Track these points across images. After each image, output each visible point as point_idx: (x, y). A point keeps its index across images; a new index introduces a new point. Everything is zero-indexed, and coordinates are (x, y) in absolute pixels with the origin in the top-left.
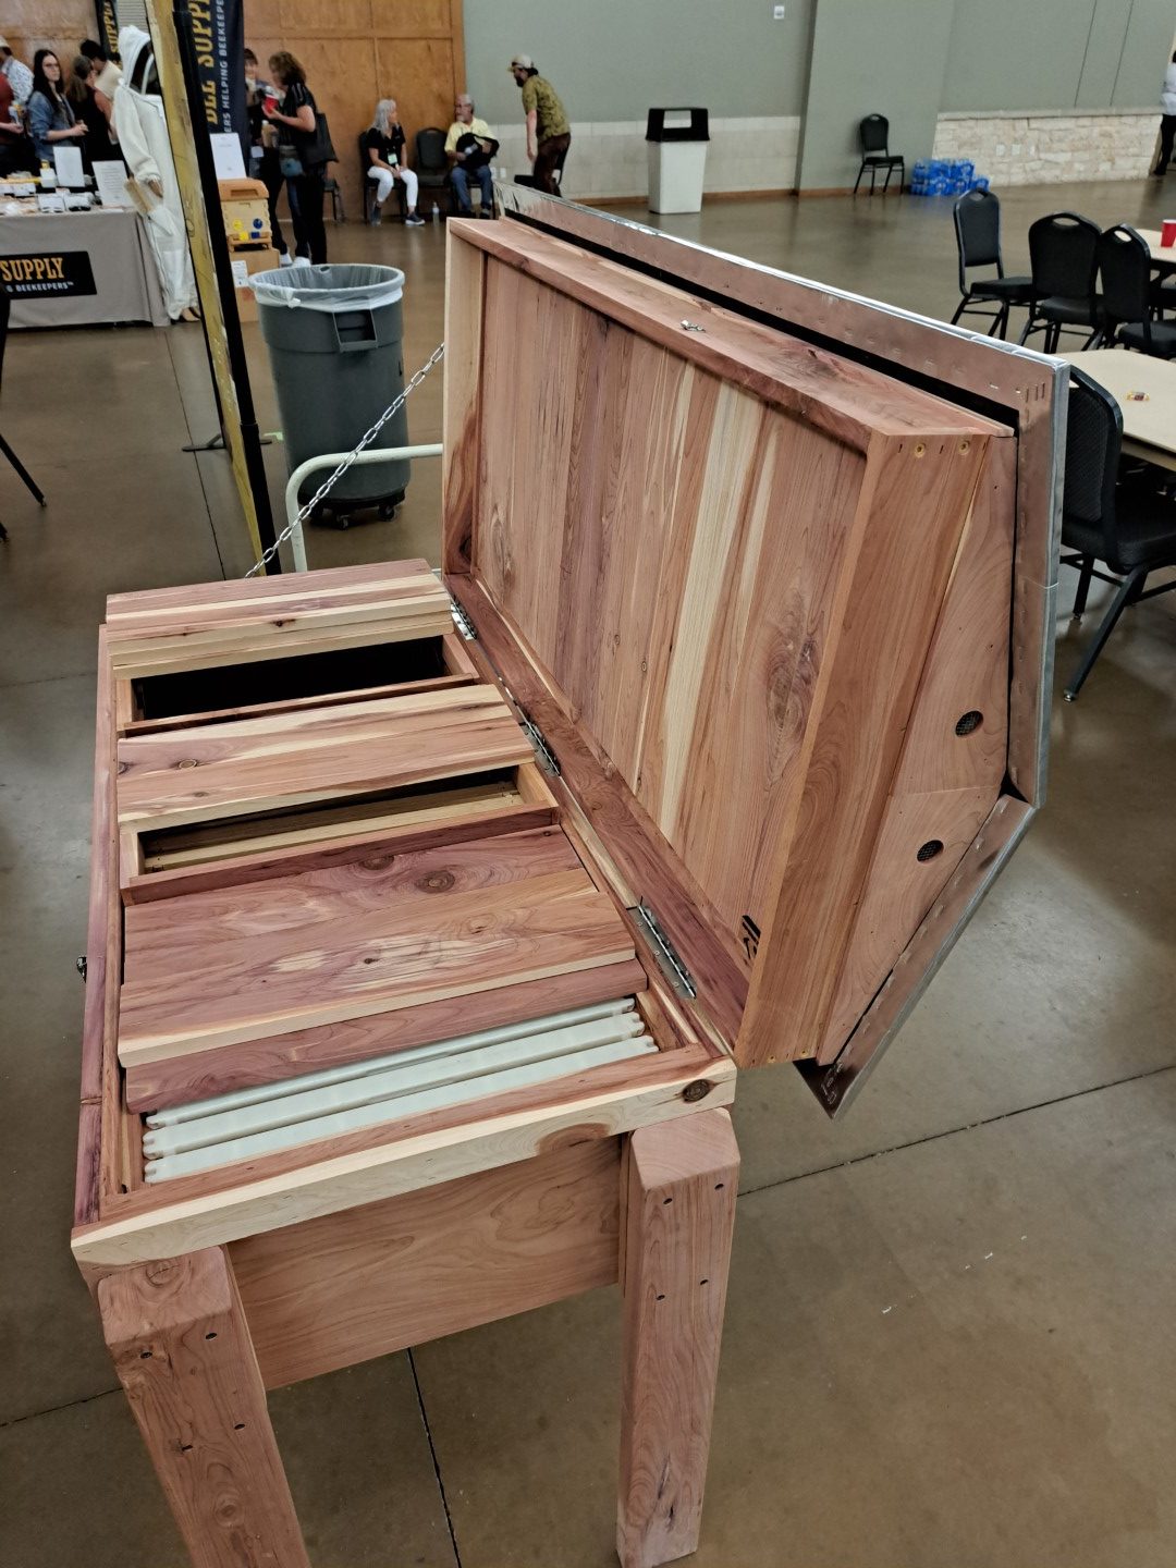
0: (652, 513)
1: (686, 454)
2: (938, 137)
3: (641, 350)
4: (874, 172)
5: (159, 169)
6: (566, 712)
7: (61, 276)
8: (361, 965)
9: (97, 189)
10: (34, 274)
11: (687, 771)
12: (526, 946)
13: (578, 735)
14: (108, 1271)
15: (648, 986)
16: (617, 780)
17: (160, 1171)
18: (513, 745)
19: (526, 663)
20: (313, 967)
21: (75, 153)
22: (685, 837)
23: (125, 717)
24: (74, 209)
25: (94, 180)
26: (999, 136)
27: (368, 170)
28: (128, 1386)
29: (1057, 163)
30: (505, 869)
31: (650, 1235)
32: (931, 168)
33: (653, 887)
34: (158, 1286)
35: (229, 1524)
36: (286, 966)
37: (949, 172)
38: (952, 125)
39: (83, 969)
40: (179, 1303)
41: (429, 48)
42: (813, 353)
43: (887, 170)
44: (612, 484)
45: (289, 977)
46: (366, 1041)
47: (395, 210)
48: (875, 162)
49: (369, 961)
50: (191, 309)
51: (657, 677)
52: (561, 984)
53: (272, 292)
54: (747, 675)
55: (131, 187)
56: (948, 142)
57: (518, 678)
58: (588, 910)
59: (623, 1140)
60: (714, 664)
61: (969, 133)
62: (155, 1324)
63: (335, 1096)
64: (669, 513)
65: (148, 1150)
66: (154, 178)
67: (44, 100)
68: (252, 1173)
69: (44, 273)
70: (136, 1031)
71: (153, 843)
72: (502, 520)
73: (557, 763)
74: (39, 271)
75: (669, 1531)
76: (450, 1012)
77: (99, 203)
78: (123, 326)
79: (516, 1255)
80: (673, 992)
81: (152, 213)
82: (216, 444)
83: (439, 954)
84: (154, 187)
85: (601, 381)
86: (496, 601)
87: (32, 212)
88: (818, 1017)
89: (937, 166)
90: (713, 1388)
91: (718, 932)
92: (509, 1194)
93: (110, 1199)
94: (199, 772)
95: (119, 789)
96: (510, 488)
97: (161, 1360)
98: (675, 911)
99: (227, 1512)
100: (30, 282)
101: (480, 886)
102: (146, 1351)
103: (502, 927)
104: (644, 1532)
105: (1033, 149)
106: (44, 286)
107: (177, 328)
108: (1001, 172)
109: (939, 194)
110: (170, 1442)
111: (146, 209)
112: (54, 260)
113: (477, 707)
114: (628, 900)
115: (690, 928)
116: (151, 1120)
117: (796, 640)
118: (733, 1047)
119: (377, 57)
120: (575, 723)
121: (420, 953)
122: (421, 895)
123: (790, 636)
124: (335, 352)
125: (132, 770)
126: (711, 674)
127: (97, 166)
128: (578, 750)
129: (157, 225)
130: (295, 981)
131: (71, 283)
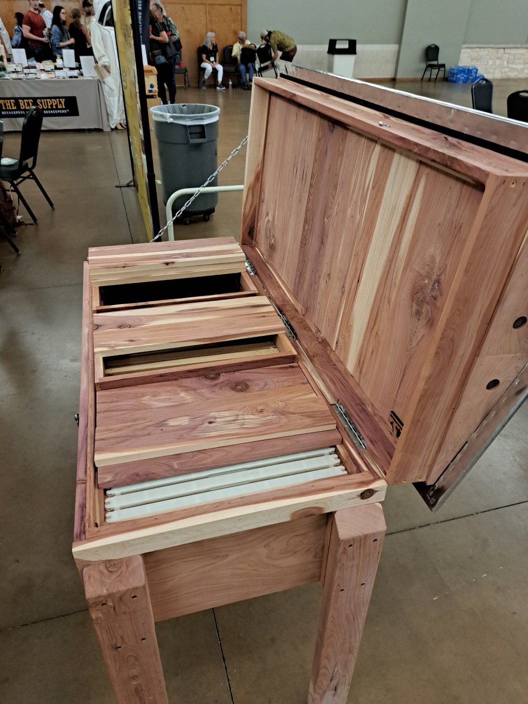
0: (352, 216)
1: (373, 188)
2: (462, 56)
3: (352, 138)
4: (431, 71)
5: (109, 60)
6: (299, 309)
7: (64, 107)
8: (207, 424)
9: (81, 69)
10: (52, 106)
11: (364, 340)
12: (284, 420)
13: (305, 321)
14: (88, 564)
15: (342, 442)
16: (324, 343)
17: (113, 517)
18: (275, 325)
19: (279, 287)
20: (184, 424)
21: (72, 52)
22: (361, 373)
23: (96, 303)
24: (71, 77)
25: (80, 65)
26: (490, 56)
27: (201, 63)
28: (94, 618)
29: (517, 69)
30: (272, 383)
31: (340, 561)
32: (458, 70)
33: (344, 394)
34: (111, 572)
35: (135, 683)
36: (172, 423)
37: (466, 72)
38: (469, 50)
39: (78, 419)
40: (120, 581)
41: (231, 9)
42: (446, 138)
43: (437, 70)
44: (331, 202)
45: (174, 428)
46: (209, 461)
47: (212, 82)
48: (432, 66)
49: (210, 423)
50: (120, 124)
51: (350, 295)
52: (301, 439)
53: (160, 115)
54: (401, 294)
55: (96, 68)
56: (466, 58)
57: (276, 294)
58: (312, 404)
59: (331, 515)
60: (382, 290)
61: (476, 54)
62: (109, 590)
63: (194, 487)
64: (362, 216)
65: (107, 506)
66: (107, 64)
67: (58, 29)
68: (157, 521)
69: (56, 106)
70: (103, 450)
71: (110, 362)
72: (271, 220)
73: (295, 334)
74: (54, 104)
75: (333, 697)
76: (248, 449)
77: (82, 75)
78: (90, 130)
79: (274, 566)
80: (355, 446)
81: (105, 80)
82: (130, 184)
83: (243, 421)
84: (107, 68)
85: (328, 153)
86: (265, 258)
87: (52, 78)
88: (429, 462)
89: (461, 69)
90: (361, 633)
91: (376, 418)
92: (273, 538)
93: (90, 530)
94: (130, 330)
95: (94, 337)
96: (276, 206)
97: (111, 607)
98: (355, 408)
99: (134, 678)
100: (50, 110)
101: (261, 390)
102: (104, 602)
103: (272, 410)
104: (322, 697)
105: (506, 62)
106: (56, 111)
107: (114, 133)
108: (490, 73)
109: (461, 82)
110: (111, 645)
111: (102, 77)
112: (61, 100)
113: (258, 306)
114: (332, 401)
115: (362, 416)
116: (108, 492)
117: (430, 279)
118: (385, 474)
119: (207, 13)
120: (304, 315)
121: (234, 420)
122: (233, 393)
123: (427, 277)
124: (188, 143)
125: (100, 328)
126: (381, 293)
127: (82, 58)
128: (305, 329)
129: (107, 86)
130: (177, 430)
131: (68, 111)
